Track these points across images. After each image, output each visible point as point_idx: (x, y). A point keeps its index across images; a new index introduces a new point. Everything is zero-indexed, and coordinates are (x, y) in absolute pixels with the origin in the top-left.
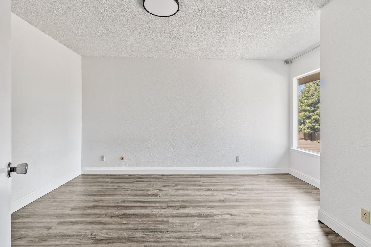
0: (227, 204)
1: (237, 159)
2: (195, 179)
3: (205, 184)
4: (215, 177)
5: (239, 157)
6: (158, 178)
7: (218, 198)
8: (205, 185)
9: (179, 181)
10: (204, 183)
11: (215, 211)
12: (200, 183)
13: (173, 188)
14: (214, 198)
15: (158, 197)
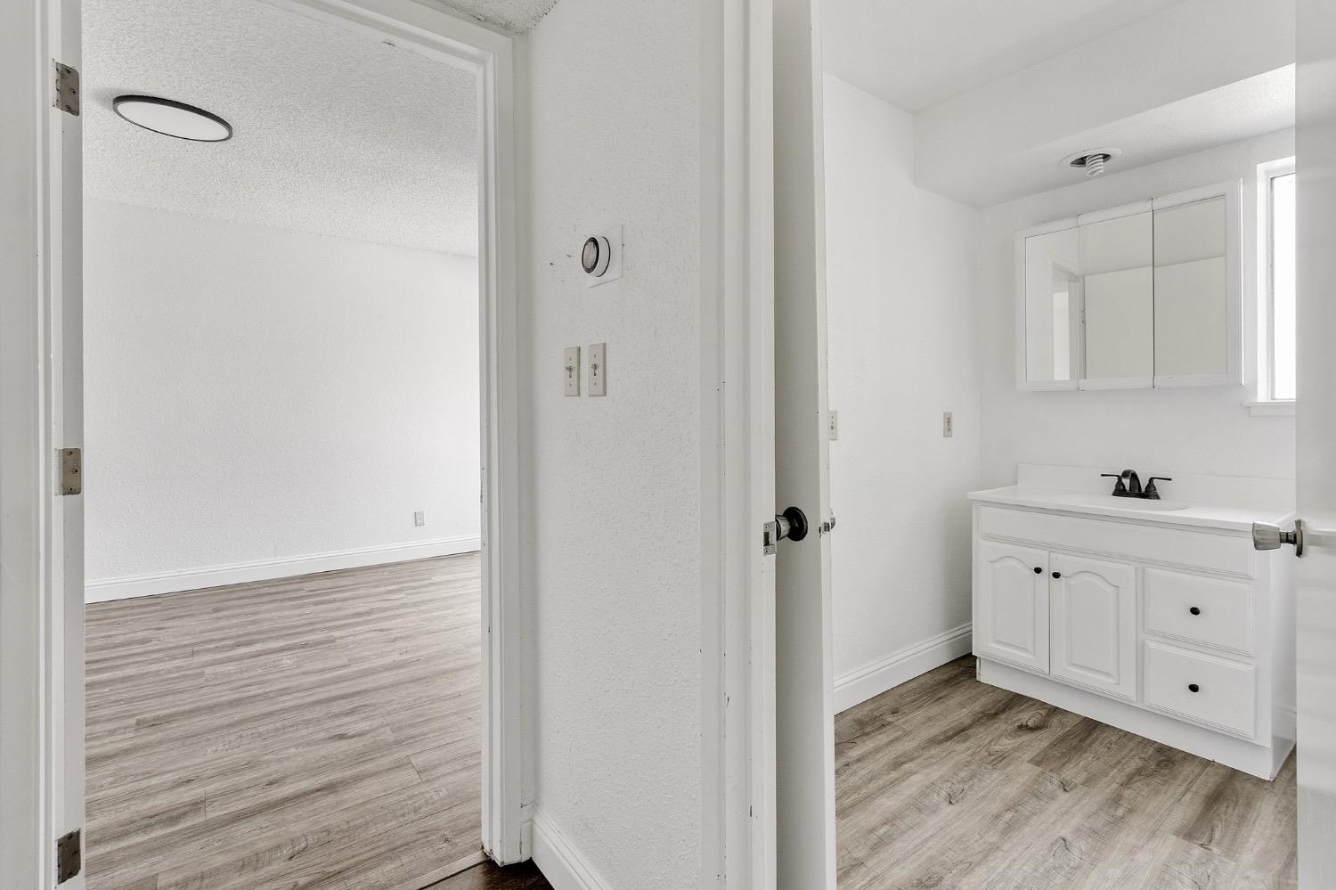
0: (374, 616)
1: (418, 520)
2: (282, 589)
3: (313, 593)
4: (351, 574)
5: (422, 513)
6: (141, 606)
7: (352, 611)
8: (316, 595)
9: (227, 600)
10: (311, 591)
11: (337, 634)
12: (304, 593)
13: (206, 617)
14: (341, 613)
15: (154, 642)
